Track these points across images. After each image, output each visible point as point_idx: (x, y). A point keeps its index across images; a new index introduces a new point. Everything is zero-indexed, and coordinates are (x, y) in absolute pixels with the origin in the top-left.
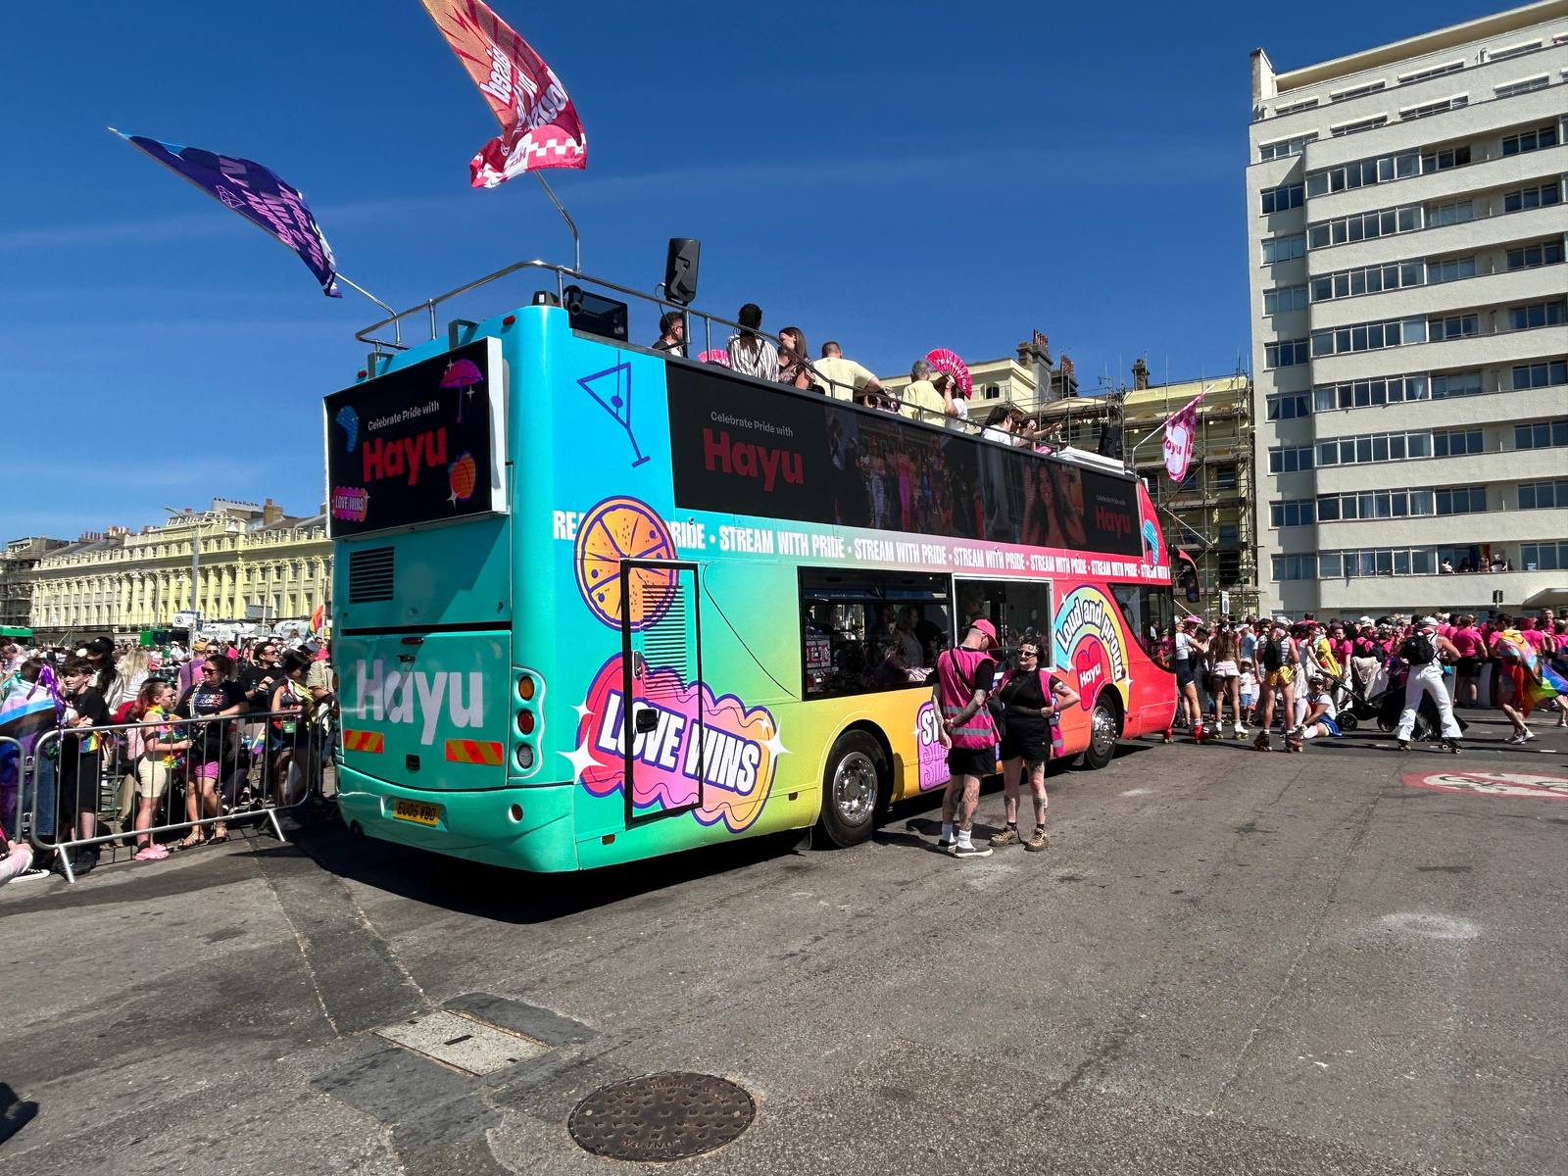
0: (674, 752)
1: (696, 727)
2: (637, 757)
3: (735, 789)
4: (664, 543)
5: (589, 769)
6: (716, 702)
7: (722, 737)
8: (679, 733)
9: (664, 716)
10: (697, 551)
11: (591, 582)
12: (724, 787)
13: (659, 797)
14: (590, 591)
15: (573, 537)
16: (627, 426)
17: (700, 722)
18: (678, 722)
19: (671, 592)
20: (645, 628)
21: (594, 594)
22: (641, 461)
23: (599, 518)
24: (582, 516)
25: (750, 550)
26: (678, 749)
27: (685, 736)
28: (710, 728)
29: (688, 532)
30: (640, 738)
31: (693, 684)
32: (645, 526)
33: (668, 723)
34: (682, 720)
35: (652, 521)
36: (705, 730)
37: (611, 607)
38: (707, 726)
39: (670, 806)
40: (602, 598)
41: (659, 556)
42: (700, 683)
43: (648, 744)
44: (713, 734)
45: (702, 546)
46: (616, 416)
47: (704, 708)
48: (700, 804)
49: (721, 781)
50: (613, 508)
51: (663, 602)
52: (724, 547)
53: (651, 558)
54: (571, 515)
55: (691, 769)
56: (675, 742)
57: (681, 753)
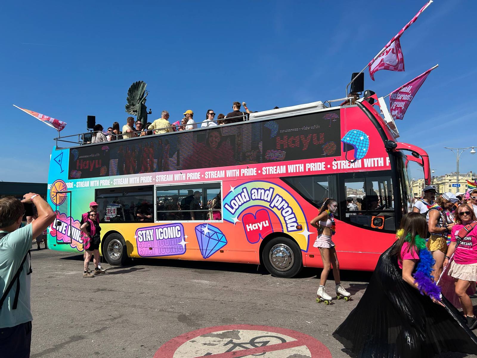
0: (65, 231)
1: (70, 226)
2: (58, 230)
3: (78, 241)
4: (65, 188)
5: (51, 231)
6: (74, 221)
7: (76, 229)
8: (66, 227)
9: (63, 223)
10: (71, 188)
11: (52, 197)
12: (76, 240)
13: (62, 239)
14: (52, 198)
15: (50, 189)
16: (60, 165)
17: (71, 225)
18: (66, 225)
19: (65, 197)
20: (59, 205)
21: (53, 199)
22: (62, 171)
23: (54, 184)
24: (52, 184)
25: (83, 186)
26: (66, 230)
27: (67, 228)
28: (73, 227)
29: (70, 185)
30: (58, 227)
31: (69, 217)
32: (62, 185)
33: (64, 225)
34: (67, 224)
35: (63, 183)
36: (72, 227)
37: (55, 201)
38: (72, 226)
39: (65, 242)
40: (54, 200)
41: (64, 190)
42: (71, 217)
43: (60, 228)
44: (74, 228)
45: (73, 187)
46: (59, 164)
47: (72, 222)
48: (71, 243)
49: (75, 239)
50: (57, 182)
51: (63, 200)
52: (77, 187)
53: (63, 191)
54: (50, 185)
55: (69, 235)
56: (65, 229)
57: (67, 231)
